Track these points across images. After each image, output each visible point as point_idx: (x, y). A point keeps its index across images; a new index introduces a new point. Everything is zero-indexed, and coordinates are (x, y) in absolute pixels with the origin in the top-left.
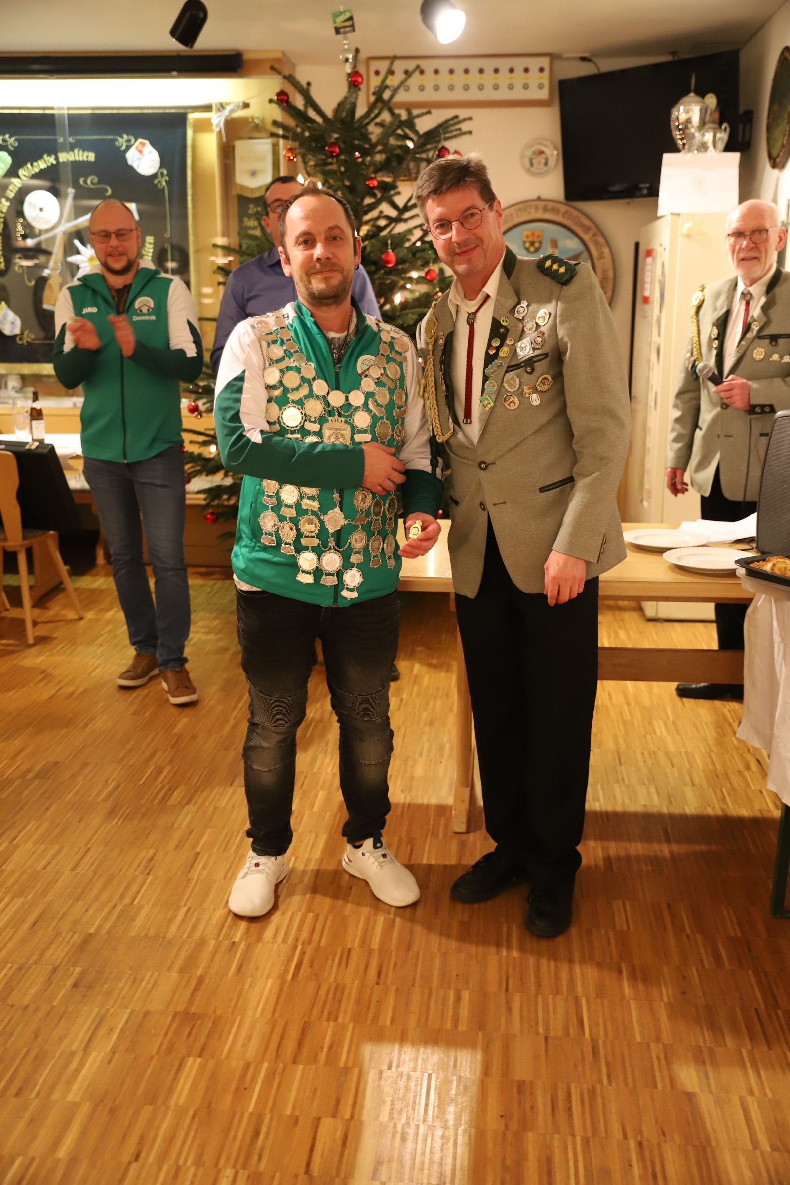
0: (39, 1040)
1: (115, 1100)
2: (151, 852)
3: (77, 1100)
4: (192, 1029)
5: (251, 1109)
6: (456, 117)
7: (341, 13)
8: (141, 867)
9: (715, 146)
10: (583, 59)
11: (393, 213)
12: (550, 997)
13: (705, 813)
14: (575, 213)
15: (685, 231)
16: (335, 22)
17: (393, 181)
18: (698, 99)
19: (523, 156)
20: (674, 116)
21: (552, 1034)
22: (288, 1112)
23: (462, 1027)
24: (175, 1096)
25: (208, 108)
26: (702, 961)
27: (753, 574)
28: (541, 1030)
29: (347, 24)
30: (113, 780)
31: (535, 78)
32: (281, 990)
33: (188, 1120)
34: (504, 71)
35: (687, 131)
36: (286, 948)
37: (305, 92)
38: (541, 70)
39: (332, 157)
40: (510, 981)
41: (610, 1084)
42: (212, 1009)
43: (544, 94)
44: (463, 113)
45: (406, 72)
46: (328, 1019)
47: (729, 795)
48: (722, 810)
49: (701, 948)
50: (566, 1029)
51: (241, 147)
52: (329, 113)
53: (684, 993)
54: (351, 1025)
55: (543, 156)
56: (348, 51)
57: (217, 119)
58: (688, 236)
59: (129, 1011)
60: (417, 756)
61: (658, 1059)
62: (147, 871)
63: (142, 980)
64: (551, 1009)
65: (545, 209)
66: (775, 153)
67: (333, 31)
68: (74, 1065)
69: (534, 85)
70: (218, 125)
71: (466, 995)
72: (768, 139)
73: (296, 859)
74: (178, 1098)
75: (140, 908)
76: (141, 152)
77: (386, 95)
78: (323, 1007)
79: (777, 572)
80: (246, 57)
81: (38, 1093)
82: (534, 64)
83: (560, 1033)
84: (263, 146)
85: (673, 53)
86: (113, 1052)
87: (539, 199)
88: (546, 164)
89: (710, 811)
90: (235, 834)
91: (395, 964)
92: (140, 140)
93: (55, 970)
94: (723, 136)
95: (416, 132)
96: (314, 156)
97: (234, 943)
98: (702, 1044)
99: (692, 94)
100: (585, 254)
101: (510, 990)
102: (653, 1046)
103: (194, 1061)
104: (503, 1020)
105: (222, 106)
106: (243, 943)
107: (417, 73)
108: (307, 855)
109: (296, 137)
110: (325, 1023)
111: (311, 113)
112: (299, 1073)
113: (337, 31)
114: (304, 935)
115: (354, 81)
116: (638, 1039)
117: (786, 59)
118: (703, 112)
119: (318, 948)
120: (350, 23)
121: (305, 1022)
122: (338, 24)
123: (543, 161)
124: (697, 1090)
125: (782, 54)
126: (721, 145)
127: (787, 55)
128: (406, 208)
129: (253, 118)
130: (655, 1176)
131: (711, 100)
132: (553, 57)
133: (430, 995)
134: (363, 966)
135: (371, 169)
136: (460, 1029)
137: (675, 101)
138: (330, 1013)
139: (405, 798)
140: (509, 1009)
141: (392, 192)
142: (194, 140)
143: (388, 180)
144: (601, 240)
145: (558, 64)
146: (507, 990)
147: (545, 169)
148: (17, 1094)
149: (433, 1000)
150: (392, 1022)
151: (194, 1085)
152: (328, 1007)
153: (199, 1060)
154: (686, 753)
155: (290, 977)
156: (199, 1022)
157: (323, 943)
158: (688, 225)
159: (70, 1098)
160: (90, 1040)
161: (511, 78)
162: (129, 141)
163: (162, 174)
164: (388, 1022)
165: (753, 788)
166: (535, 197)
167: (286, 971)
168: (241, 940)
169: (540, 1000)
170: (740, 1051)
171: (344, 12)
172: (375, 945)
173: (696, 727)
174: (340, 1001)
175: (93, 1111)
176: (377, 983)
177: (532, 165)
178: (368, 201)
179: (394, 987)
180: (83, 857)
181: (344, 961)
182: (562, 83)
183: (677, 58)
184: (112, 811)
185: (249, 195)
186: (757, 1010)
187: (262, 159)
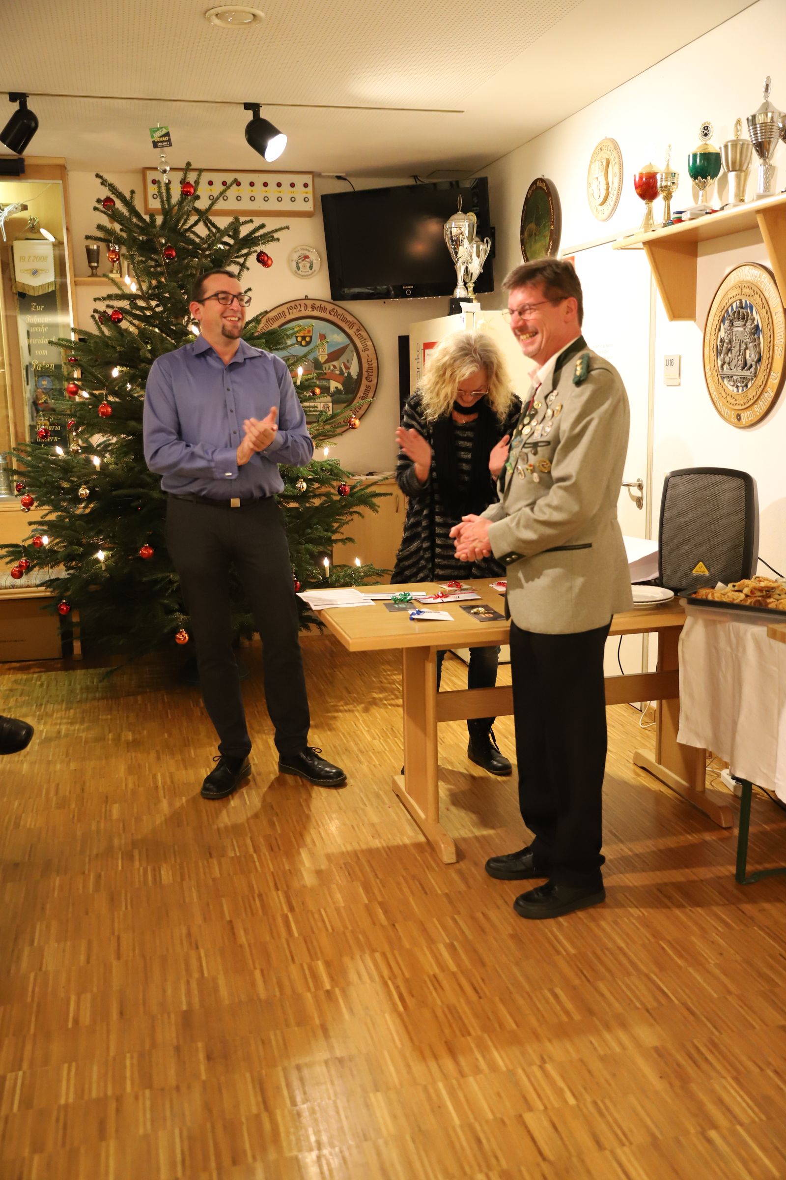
0: (216, 1113)
2: (184, 931)
4: (351, 1071)
5: (458, 1123)
7: (158, 129)
8: (185, 943)
9: (478, 256)
10: (339, 178)
12: (626, 978)
14: (340, 311)
15: (478, 326)
16: (153, 137)
18: (465, 216)
19: (290, 260)
20: (447, 231)
21: (649, 1007)
22: (491, 1116)
24: (383, 1128)
26: (716, 928)
28: (638, 1005)
29: (164, 139)
30: (89, 871)
31: (300, 192)
32: (403, 1020)
34: (272, 185)
35: (458, 242)
36: (378, 986)
37: (125, 199)
38: (306, 185)
40: (585, 972)
41: (721, 1034)
42: (356, 1052)
43: (309, 207)
46: (463, 1035)
49: (709, 919)
50: (656, 999)
51: (20, 247)
53: (721, 954)
54: (485, 1034)
55: (307, 260)
56: (166, 163)
59: (280, 1069)
61: (741, 1007)
62: (194, 945)
63: (270, 1039)
64: (633, 987)
65: (314, 308)
67: (152, 145)
68: (267, 1126)
69: (300, 198)
71: (558, 991)
74: (387, 1129)
75: (215, 980)
78: (451, 1027)
80: (26, 163)
82: (299, 180)
83: (655, 1004)
84: (44, 246)
85: (415, 177)
87: (306, 298)
88: (311, 268)
90: (251, 899)
91: (483, 980)
93: (178, 1049)
94: (485, 249)
97: (327, 989)
98: (762, 989)
99: (460, 212)
100: (351, 347)
101: (591, 980)
102: (729, 998)
103: (375, 1095)
104: (603, 1004)
105: (0, 207)
106: (337, 990)
110: (463, 1039)
111: (134, 219)
112: (474, 1084)
113: (155, 145)
114: (386, 973)
115: (187, 192)
116: (715, 996)
117: (537, 189)
119: (406, 981)
120: (166, 138)
121: (446, 1042)
122: (156, 139)
123: (308, 265)
125: (534, 183)
127: (540, 185)
129: (28, 220)
132: (315, 175)
133: (531, 999)
134: (457, 987)
136: (575, 1018)
138: (460, 1030)
140: (602, 995)
144: (364, 334)
145: (319, 181)
146: (588, 981)
147: (310, 272)
149: (535, 999)
150: (517, 1026)
151: (393, 1115)
152: (454, 1024)
153: (379, 1094)
155: (401, 1008)
156: (353, 1064)
157: (407, 975)
160: (264, 1101)
161: (279, 192)
164: (514, 1026)
166: (303, 297)
167: (394, 1005)
168: (334, 987)
169: (619, 981)
171: (161, 128)
172: (453, 968)
174: (461, 1018)
177: (298, 268)
179: (497, 999)
180: (119, 945)
181: (437, 986)
182: (324, 197)
183: (419, 183)
184: (113, 900)
185: (31, 293)
186: (781, 955)
187: (44, 258)
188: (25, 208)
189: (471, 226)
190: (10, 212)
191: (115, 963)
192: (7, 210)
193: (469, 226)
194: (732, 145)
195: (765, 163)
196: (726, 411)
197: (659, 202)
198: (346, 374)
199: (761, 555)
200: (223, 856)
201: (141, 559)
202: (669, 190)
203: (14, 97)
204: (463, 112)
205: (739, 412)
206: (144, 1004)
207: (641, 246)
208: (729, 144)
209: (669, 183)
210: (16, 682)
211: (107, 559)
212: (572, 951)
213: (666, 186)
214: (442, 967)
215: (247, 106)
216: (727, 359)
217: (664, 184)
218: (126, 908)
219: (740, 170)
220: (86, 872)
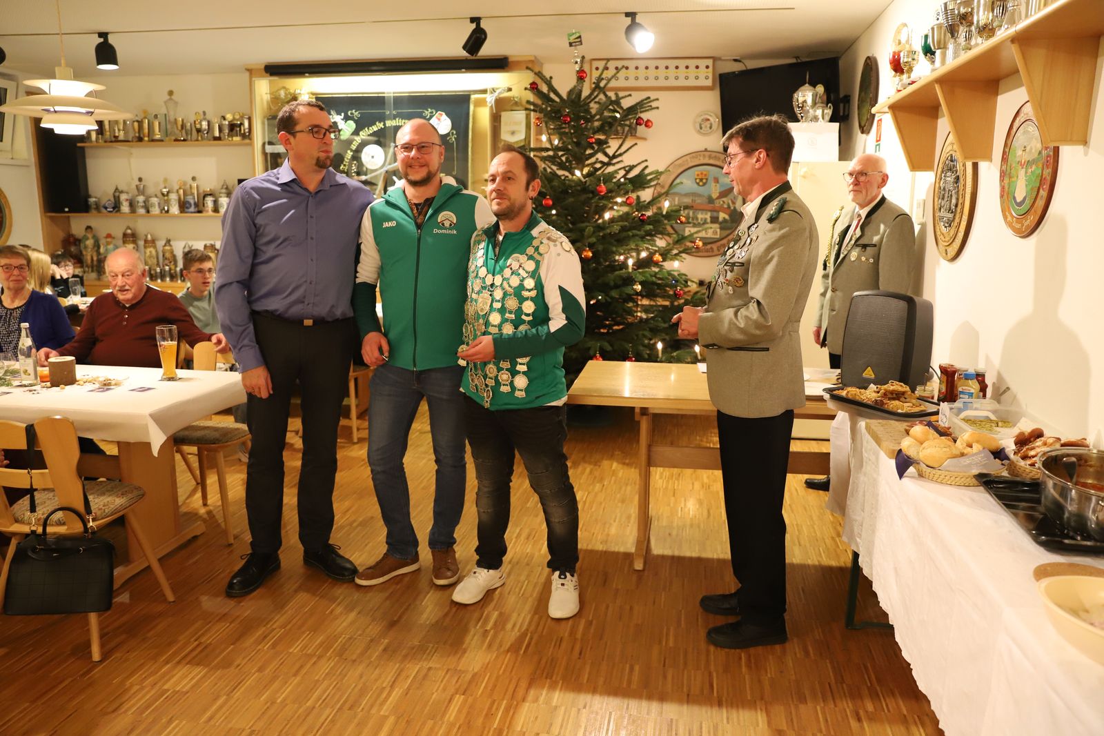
0: (363, 680)
1: (410, 716)
3: (387, 714)
4: (458, 679)
5: (495, 726)
6: (649, 98)
7: (573, 34)
9: (823, 119)
10: (735, 60)
11: (606, 160)
12: (693, 672)
13: (806, 563)
15: (802, 174)
16: (569, 39)
17: (606, 139)
18: (812, 88)
19: (695, 122)
20: (795, 100)
22: (519, 729)
23: (634, 686)
24: (447, 716)
25: (484, 91)
26: (795, 654)
27: (835, 398)
28: (685, 690)
29: (577, 40)
31: (703, 72)
33: (455, 730)
34: (682, 68)
35: (804, 108)
37: (548, 82)
38: (707, 67)
39: (565, 123)
40: (667, 661)
41: (728, 722)
42: (471, 669)
43: (709, 83)
44: (653, 95)
45: (617, 68)
46: (546, 678)
47: (824, 552)
48: (819, 561)
50: (702, 690)
51: (506, 116)
52: (565, 97)
53: (781, 672)
54: (561, 682)
55: (709, 122)
56: (578, 57)
57: (490, 99)
58: (804, 177)
59: (418, 666)
60: (612, 522)
63: (427, 649)
64: (693, 678)
65: (710, 157)
66: (863, 124)
67: (568, 45)
68: (384, 695)
69: (702, 77)
70: (490, 102)
71: (637, 668)
72: (859, 114)
73: (528, 583)
74: (449, 717)
76: (439, 119)
77: (602, 84)
78: (543, 670)
79: (850, 397)
80: (510, 60)
81: (363, 709)
82: (702, 63)
84: (520, 115)
85: (797, 58)
86: (409, 689)
87: (706, 150)
88: (711, 128)
89: (810, 562)
91: (591, 648)
92: (439, 112)
93: (372, 640)
94: (829, 112)
95: (622, 108)
96: (553, 122)
97: (486, 630)
99: (807, 85)
101: (667, 666)
102: (758, 702)
103: (459, 698)
104: (660, 683)
105: (494, 90)
106: (492, 631)
107: (624, 69)
108: (535, 581)
109: (541, 111)
111: (552, 96)
112: (526, 708)
113: (571, 44)
114: (532, 628)
115: (581, 76)
117: (868, 64)
118: (815, 96)
119: (541, 637)
120: (579, 40)
121: (532, 678)
122: (571, 41)
123: (709, 126)
124: (785, 728)
125: (866, 61)
126: (827, 118)
127: (868, 61)
128: (614, 156)
129: (514, 98)
131: (820, 89)
132: (715, 59)
133: (613, 668)
134: (570, 648)
135: (591, 131)
136: (632, 687)
137: (796, 88)
138: (548, 674)
139: (603, 547)
140: (665, 677)
141: (605, 146)
142: (474, 111)
143: (602, 137)
145: (719, 63)
147: (710, 131)
148: (350, 709)
149: (615, 670)
150: (587, 682)
151: (460, 711)
152: (546, 671)
153: (463, 696)
154: (797, 525)
156: (463, 675)
157: (544, 633)
158: (804, 170)
159: (382, 713)
160: (394, 681)
161: (687, 72)
162: (432, 113)
163: (453, 133)
164: (585, 681)
165: (841, 548)
166: (703, 149)
167: (520, 648)
168: (491, 629)
169: (686, 672)
170: (816, 707)
171: (576, 33)
172: (579, 636)
173: (805, 509)
174: (554, 668)
175: (396, 722)
176: (579, 658)
177: (701, 128)
178: (589, 152)
179: (590, 661)
181: (558, 644)
182: (721, 76)
183: (799, 61)
186: (829, 684)
187: (519, 124)
188: (510, 90)
189: (815, 95)
190: (500, 93)
192: (498, 92)
193: (813, 95)
194: (938, 28)
195: (956, 41)
196: (941, 247)
198: (732, 208)
202: (910, 65)
203: (473, 20)
204: (793, 9)
205: (947, 248)
207: (887, 109)
208: (935, 27)
209: (910, 60)
212: (671, 644)
213: (908, 63)
215: (627, 14)
217: (905, 60)
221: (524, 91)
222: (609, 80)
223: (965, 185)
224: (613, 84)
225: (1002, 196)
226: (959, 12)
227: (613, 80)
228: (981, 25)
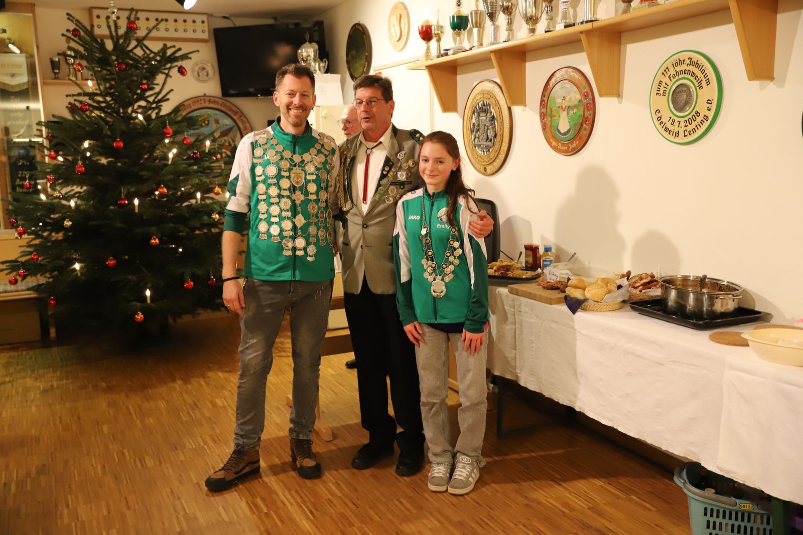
2: (168, 490)
8: (170, 497)
9: (320, 70)
10: (225, 17)
14: (228, 104)
15: (323, 115)
18: (310, 45)
19: (193, 70)
20: (299, 54)
21: (454, 503)
23: (414, 512)
30: (96, 464)
31: (199, 26)
32: (314, 523)
34: (180, 22)
38: (203, 22)
41: (493, 511)
43: (205, 36)
45: (157, 20)
51: (3, 59)
54: (364, 526)
55: (205, 70)
56: (114, 7)
58: (325, 118)
62: (177, 498)
65: (210, 102)
69: (199, 30)
80: (6, 1)
82: (199, 18)
85: (275, 19)
87: (205, 95)
88: (207, 75)
90: (208, 470)
91: (358, 499)
94: (324, 65)
98: (514, 488)
99: (308, 43)
100: (236, 127)
102: (498, 494)
110: (350, 529)
114: (299, 500)
116: (490, 494)
117: (355, 30)
119: (313, 503)
121: (341, 531)
123: (205, 74)
125: (354, 26)
126: (324, 70)
127: (358, 27)
130: (538, 533)
131: (316, 46)
132: (209, 15)
133: (387, 506)
134: (343, 504)
144: (244, 119)
145: (212, 19)
147: (207, 78)
150: (381, 519)
155: (312, 518)
157: (313, 501)
158: (325, 112)
161: (185, 26)
164: (379, 520)
166: (203, 95)
172: (340, 495)
174: (348, 519)
177: (199, 75)
179: (367, 507)
180: (127, 503)
181: (332, 505)
182: (215, 30)
184: (116, 478)
185: (11, 90)
187: (20, 66)
188: (4, 31)
191: (127, 512)
193: (314, 51)
194: (475, 13)
195: (494, 24)
196: (478, 166)
197: (433, 42)
199: (502, 249)
200: (185, 448)
201: (107, 267)
202: (439, 36)
205: (485, 166)
206: (152, 531)
207: (424, 68)
208: (473, 12)
209: (439, 32)
210: (10, 357)
211: (81, 268)
213: (438, 34)
214: (333, 494)
216: (477, 136)
217: (436, 32)
218: (127, 482)
219: (480, 27)
220: (95, 465)
221: (61, 37)
222: (150, 31)
223: (502, 122)
224: (154, 34)
225: (544, 129)
226: (503, 4)
227: (154, 31)
228: (528, 15)
